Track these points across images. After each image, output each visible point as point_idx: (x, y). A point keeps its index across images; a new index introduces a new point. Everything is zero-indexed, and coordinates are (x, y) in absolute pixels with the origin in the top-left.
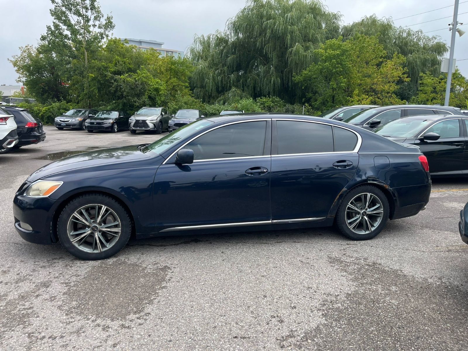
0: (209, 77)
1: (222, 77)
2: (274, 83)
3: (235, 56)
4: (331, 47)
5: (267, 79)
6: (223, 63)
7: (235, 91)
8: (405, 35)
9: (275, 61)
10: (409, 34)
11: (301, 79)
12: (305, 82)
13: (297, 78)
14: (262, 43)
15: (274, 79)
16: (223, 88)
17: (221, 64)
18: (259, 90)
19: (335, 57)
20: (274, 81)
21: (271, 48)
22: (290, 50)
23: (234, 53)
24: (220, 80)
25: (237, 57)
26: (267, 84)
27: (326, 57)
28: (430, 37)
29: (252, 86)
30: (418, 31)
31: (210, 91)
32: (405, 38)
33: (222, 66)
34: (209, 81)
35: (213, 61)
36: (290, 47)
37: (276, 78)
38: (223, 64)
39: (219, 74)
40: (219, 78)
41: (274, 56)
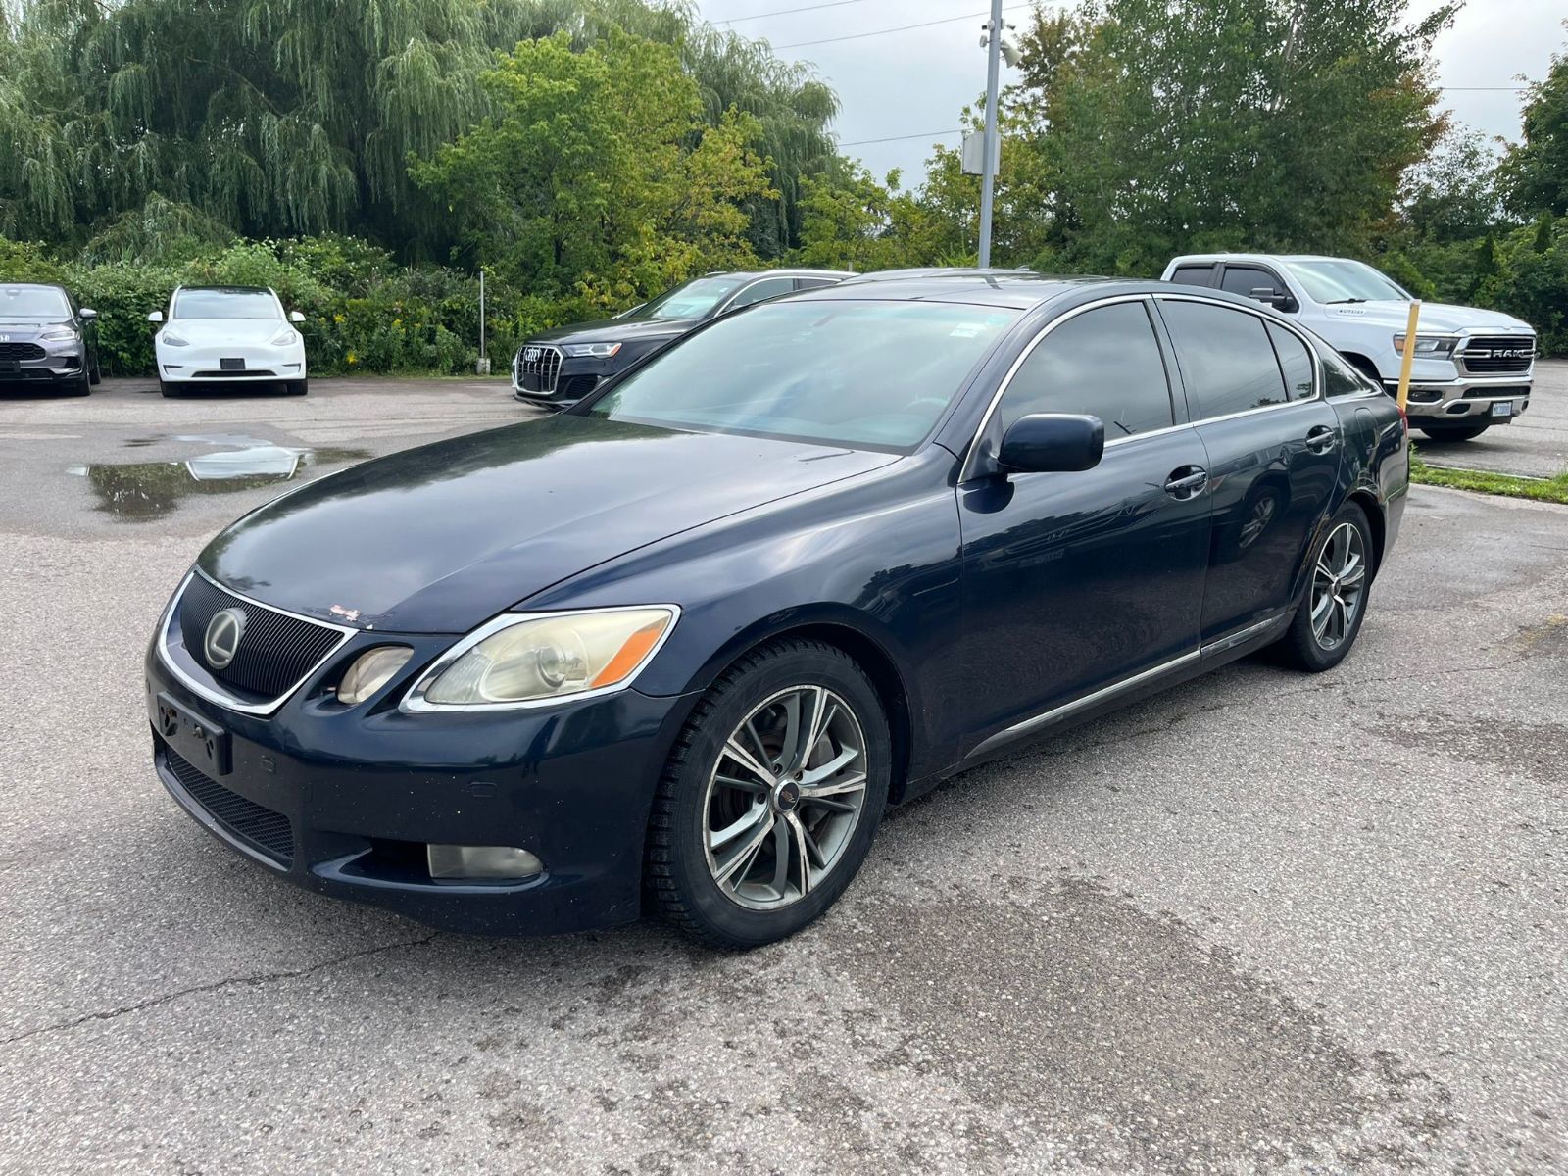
0: (40, 148)
1: (96, 152)
2: (332, 187)
3: (143, 69)
4: (538, 65)
5: (300, 169)
6: (89, 93)
7: (169, 208)
8: (723, 51)
9: (323, 99)
10: (734, 49)
11: (442, 173)
12: (455, 186)
13: (425, 172)
14: (262, 27)
15: (330, 169)
16: (102, 195)
17: (82, 99)
18: (264, 207)
19: (564, 102)
20: (330, 178)
21: (302, 44)
22: (387, 61)
23: (135, 56)
24: (87, 161)
25: (150, 74)
26: (301, 189)
27: (533, 101)
28: (790, 65)
29: (232, 191)
30: (759, 43)
31: (52, 209)
32: (723, 63)
33: (87, 105)
34: (43, 168)
35: (41, 81)
36: (385, 53)
37: (336, 166)
38: (87, 98)
39: (78, 138)
40: (82, 156)
41: (318, 81)
